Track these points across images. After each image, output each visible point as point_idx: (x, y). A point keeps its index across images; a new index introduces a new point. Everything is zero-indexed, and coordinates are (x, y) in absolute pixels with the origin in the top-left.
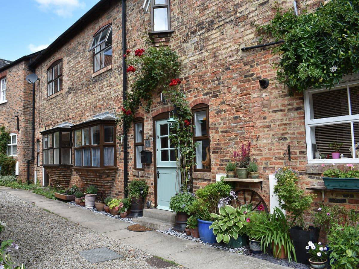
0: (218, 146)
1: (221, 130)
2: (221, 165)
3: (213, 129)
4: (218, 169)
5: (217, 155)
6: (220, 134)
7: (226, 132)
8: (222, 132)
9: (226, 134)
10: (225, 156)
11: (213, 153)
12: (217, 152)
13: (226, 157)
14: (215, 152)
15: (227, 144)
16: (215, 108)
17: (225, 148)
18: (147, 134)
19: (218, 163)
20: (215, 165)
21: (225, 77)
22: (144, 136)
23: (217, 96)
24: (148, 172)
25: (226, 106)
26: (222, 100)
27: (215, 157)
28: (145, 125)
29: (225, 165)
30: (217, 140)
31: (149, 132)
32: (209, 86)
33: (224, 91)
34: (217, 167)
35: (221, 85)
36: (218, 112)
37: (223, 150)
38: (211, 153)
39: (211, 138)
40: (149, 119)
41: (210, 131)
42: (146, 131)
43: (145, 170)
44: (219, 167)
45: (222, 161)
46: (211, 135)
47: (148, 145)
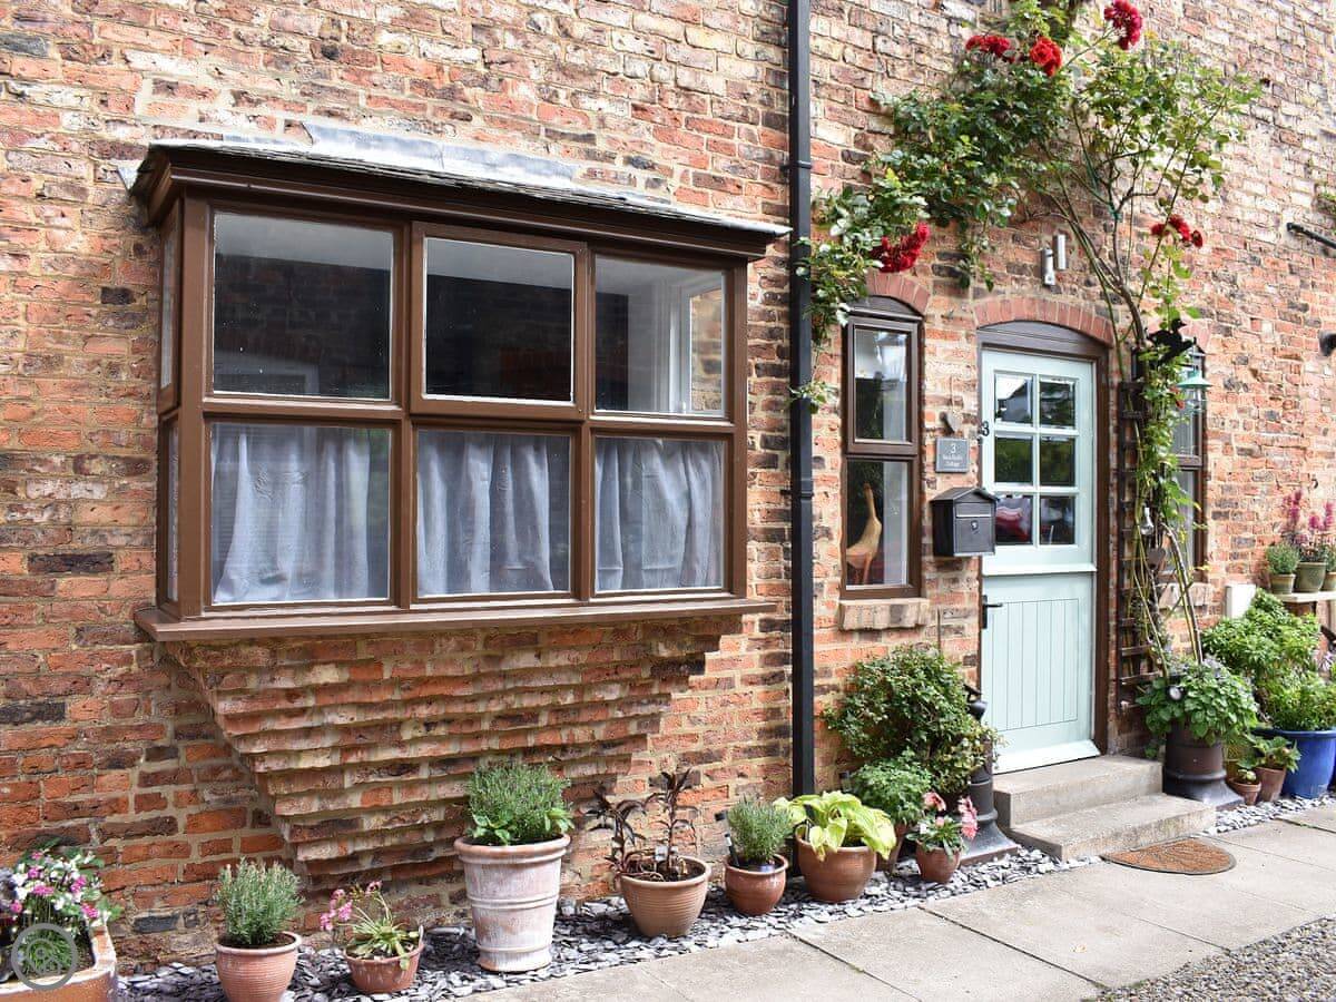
0: (1228, 496)
1: (1237, 445)
2: (1234, 556)
3: (1217, 435)
4: (1227, 570)
5: (1224, 523)
6: (1236, 456)
7: (1250, 453)
8: (1242, 451)
9: (1250, 461)
10: (1246, 529)
11: (1216, 515)
12: (1226, 515)
14: (1220, 513)
15: (1249, 490)
16: (1223, 369)
17: (1246, 504)
18: (949, 402)
19: (1227, 549)
20: (1218, 558)
21: (1250, 282)
22: (928, 409)
23: (1228, 332)
24: (953, 600)
25: (1249, 373)
26: (1239, 350)
27: (1221, 529)
28: (933, 354)
29: (1244, 556)
30: (1227, 477)
31: (961, 394)
32: (1207, 289)
33: (1244, 325)
34: (1224, 564)
35: (1238, 301)
36: (1229, 385)
37: (1240, 509)
38: (1209, 515)
39: (1210, 468)
40: (963, 332)
41: (1209, 442)
42: (939, 385)
43: (929, 592)
44: (1229, 562)
45: (1237, 542)
46: (1211, 456)
47: (957, 465)
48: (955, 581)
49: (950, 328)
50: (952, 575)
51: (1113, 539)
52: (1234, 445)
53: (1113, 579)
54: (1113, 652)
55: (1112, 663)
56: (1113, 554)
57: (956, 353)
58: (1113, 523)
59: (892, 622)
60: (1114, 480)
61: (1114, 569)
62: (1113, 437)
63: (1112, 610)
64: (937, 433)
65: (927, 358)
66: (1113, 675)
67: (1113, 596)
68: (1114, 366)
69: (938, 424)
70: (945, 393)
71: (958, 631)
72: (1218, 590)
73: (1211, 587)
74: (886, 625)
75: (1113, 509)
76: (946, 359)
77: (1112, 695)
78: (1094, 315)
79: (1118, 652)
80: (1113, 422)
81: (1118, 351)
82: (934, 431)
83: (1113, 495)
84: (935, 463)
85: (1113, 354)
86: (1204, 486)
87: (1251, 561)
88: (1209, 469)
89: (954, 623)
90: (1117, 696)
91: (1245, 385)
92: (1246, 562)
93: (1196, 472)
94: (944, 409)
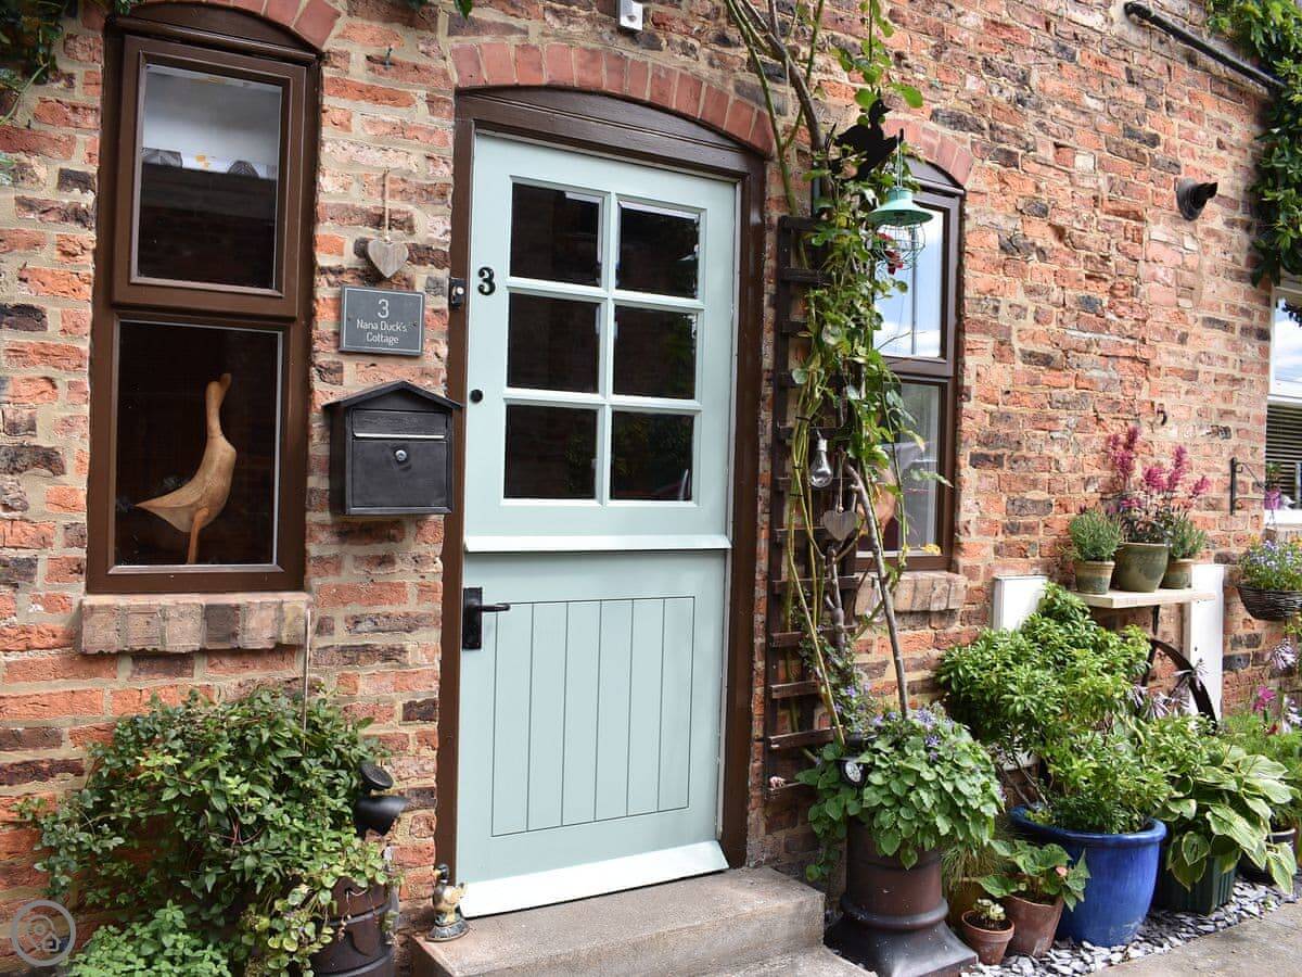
0: (1003, 429)
1: (1021, 346)
2: (1012, 529)
3: (982, 327)
4: (997, 551)
5: (993, 473)
6: (1019, 365)
7: (1046, 361)
8: (1029, 357)
9: (1046, 376)
10: (1034, 484)
11: (977, 461)
12: (997, 461)
13: (1035, 487)
14: (986, 457)
15: (1044, 422)
16: (999, 219)
17: (1036, 443)
18: (377, 221)
19: (998, 516)
20: (980, 532)
21: (1053, 85)
22: (324, 230)
23: (1009, 159)
24: (378, 599)
25: (1049, 233)
26: (1030, 190)
27: (986, 483)
28: (344, 126)
29: (1029, 529)
30: (999, 397)
31: (410, 207)
32: (973, 84)
33: (1041, 152)
34: (991, 541)
35: (1031, 113)
36: (1010, 247)
37: (1024, 452)
38: (964, 461)
39: (969, 380)
40: (423, 93)
41: (968, 337)
42: (355, 187)
43: (315, 582)
44: (1001, 538)
45: (1018, 506)
46: (970, 361)
47: (391, 340)
48: (386, 561)
49: (386, 82)
50: (380, 549)
51: (763, 492)
52: (1017, 345)
53: (762, 564)
54: (759, 690)
55: (757, 710)
56: (763, 519)
57: (401, 130)
58: (764, 465)
59: (210, 639)
60: (767, 390)
61: (763, 545)
62: (769, 314)
63: (759, 618)
64: (347, 278)
65: (327, 132)
66: (757, 732)
67: (761, 592)
68: (774, 190)
69: (349, 259)
70: (371, 203)
71: (390, 655)
72: (978, 584)
73: (961, 580)
74: (197, 646)
75: (765, 439)
76: (377, 138)
77: (755, 765)
78: (733, 97)
79: (768, 692)
80: (770, 288)
81: (782, 165)
82: (339, 272)
83: (766, 416)
84: (337, 334)
85: (771, 169)
86: (957, 411)
87: (1042, 537)
88: (966, 382)
89: (381, 641)
90: (764, 767)
91: (1041, 251)
92: (1032, 538)
93: (943, 387)
94: (367, 232)
